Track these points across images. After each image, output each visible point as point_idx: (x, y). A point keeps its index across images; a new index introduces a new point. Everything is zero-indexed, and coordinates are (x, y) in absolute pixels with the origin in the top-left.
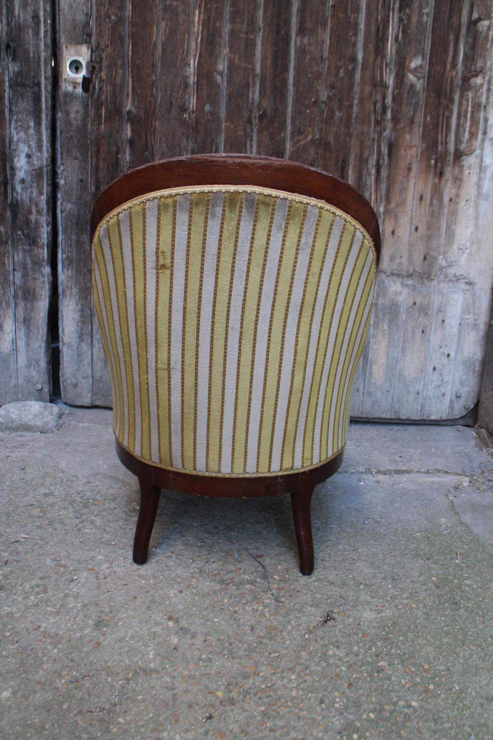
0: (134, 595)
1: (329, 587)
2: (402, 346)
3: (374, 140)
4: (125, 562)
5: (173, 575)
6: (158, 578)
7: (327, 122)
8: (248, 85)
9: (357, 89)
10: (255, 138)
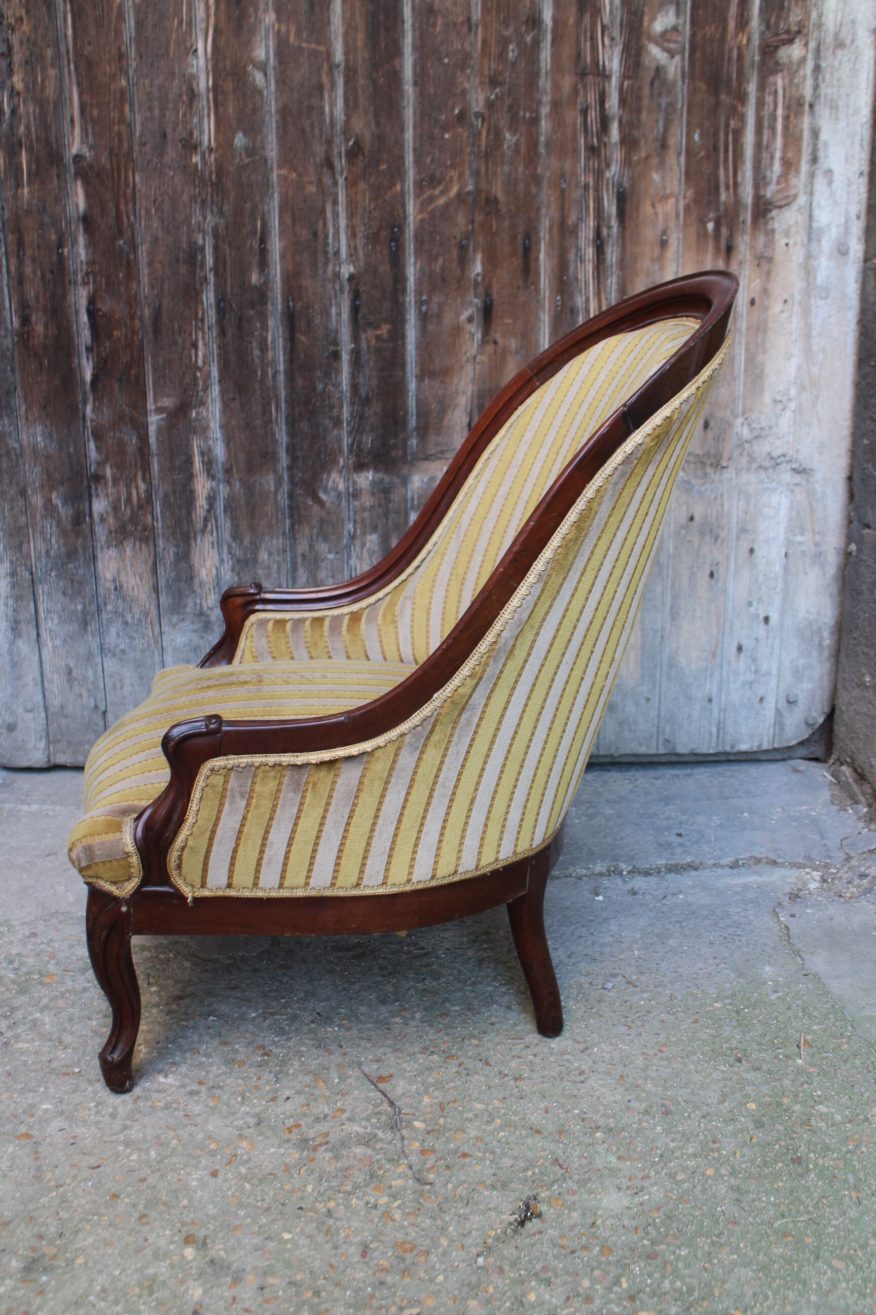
0: (113, 1191)
1: (530, 1141)
2: (672, 607)
3: (586, 187)
4: (98, 1113)
5: (201, 1135)
6: (168, 1144)
7: (487, 156)
8: (320, 87)
9: (545, 83)
10: (342, 198)
